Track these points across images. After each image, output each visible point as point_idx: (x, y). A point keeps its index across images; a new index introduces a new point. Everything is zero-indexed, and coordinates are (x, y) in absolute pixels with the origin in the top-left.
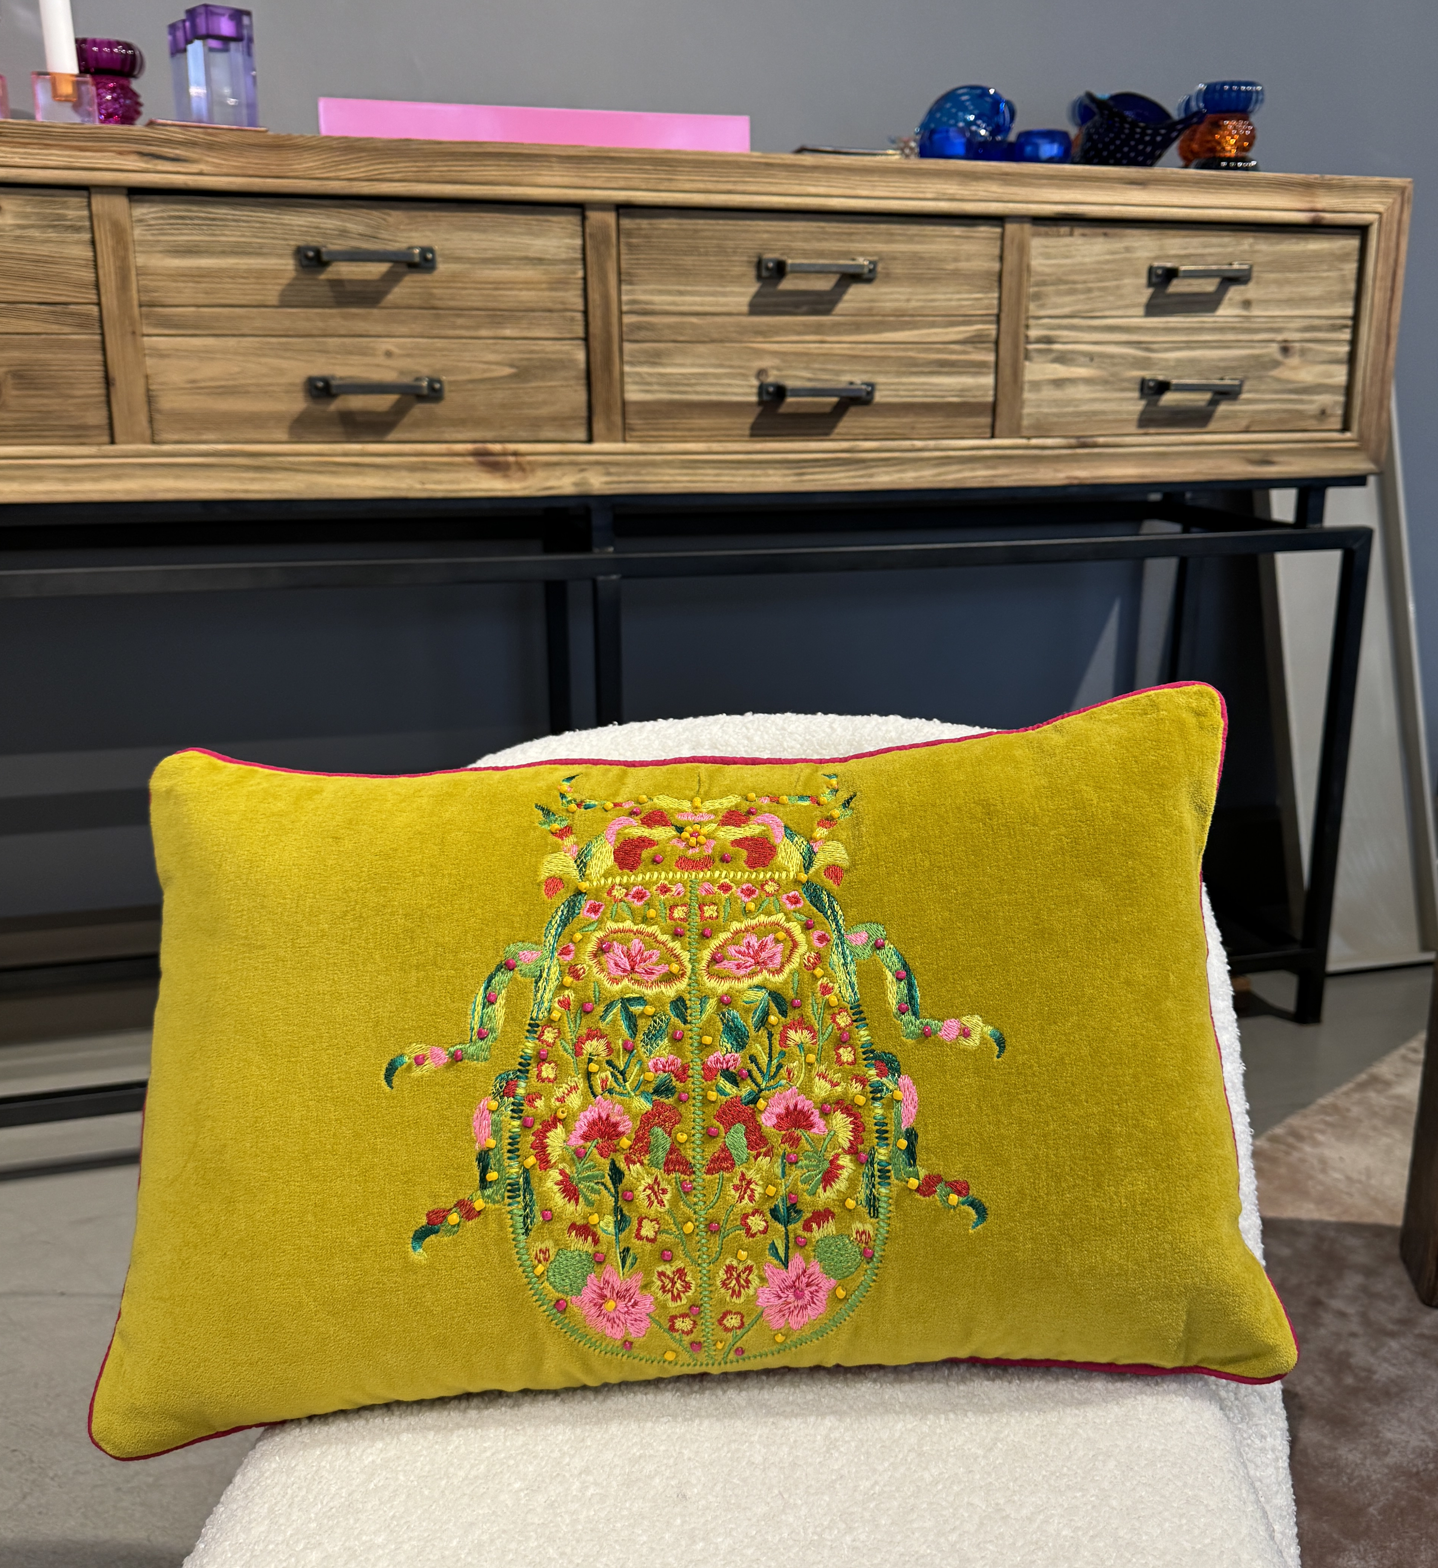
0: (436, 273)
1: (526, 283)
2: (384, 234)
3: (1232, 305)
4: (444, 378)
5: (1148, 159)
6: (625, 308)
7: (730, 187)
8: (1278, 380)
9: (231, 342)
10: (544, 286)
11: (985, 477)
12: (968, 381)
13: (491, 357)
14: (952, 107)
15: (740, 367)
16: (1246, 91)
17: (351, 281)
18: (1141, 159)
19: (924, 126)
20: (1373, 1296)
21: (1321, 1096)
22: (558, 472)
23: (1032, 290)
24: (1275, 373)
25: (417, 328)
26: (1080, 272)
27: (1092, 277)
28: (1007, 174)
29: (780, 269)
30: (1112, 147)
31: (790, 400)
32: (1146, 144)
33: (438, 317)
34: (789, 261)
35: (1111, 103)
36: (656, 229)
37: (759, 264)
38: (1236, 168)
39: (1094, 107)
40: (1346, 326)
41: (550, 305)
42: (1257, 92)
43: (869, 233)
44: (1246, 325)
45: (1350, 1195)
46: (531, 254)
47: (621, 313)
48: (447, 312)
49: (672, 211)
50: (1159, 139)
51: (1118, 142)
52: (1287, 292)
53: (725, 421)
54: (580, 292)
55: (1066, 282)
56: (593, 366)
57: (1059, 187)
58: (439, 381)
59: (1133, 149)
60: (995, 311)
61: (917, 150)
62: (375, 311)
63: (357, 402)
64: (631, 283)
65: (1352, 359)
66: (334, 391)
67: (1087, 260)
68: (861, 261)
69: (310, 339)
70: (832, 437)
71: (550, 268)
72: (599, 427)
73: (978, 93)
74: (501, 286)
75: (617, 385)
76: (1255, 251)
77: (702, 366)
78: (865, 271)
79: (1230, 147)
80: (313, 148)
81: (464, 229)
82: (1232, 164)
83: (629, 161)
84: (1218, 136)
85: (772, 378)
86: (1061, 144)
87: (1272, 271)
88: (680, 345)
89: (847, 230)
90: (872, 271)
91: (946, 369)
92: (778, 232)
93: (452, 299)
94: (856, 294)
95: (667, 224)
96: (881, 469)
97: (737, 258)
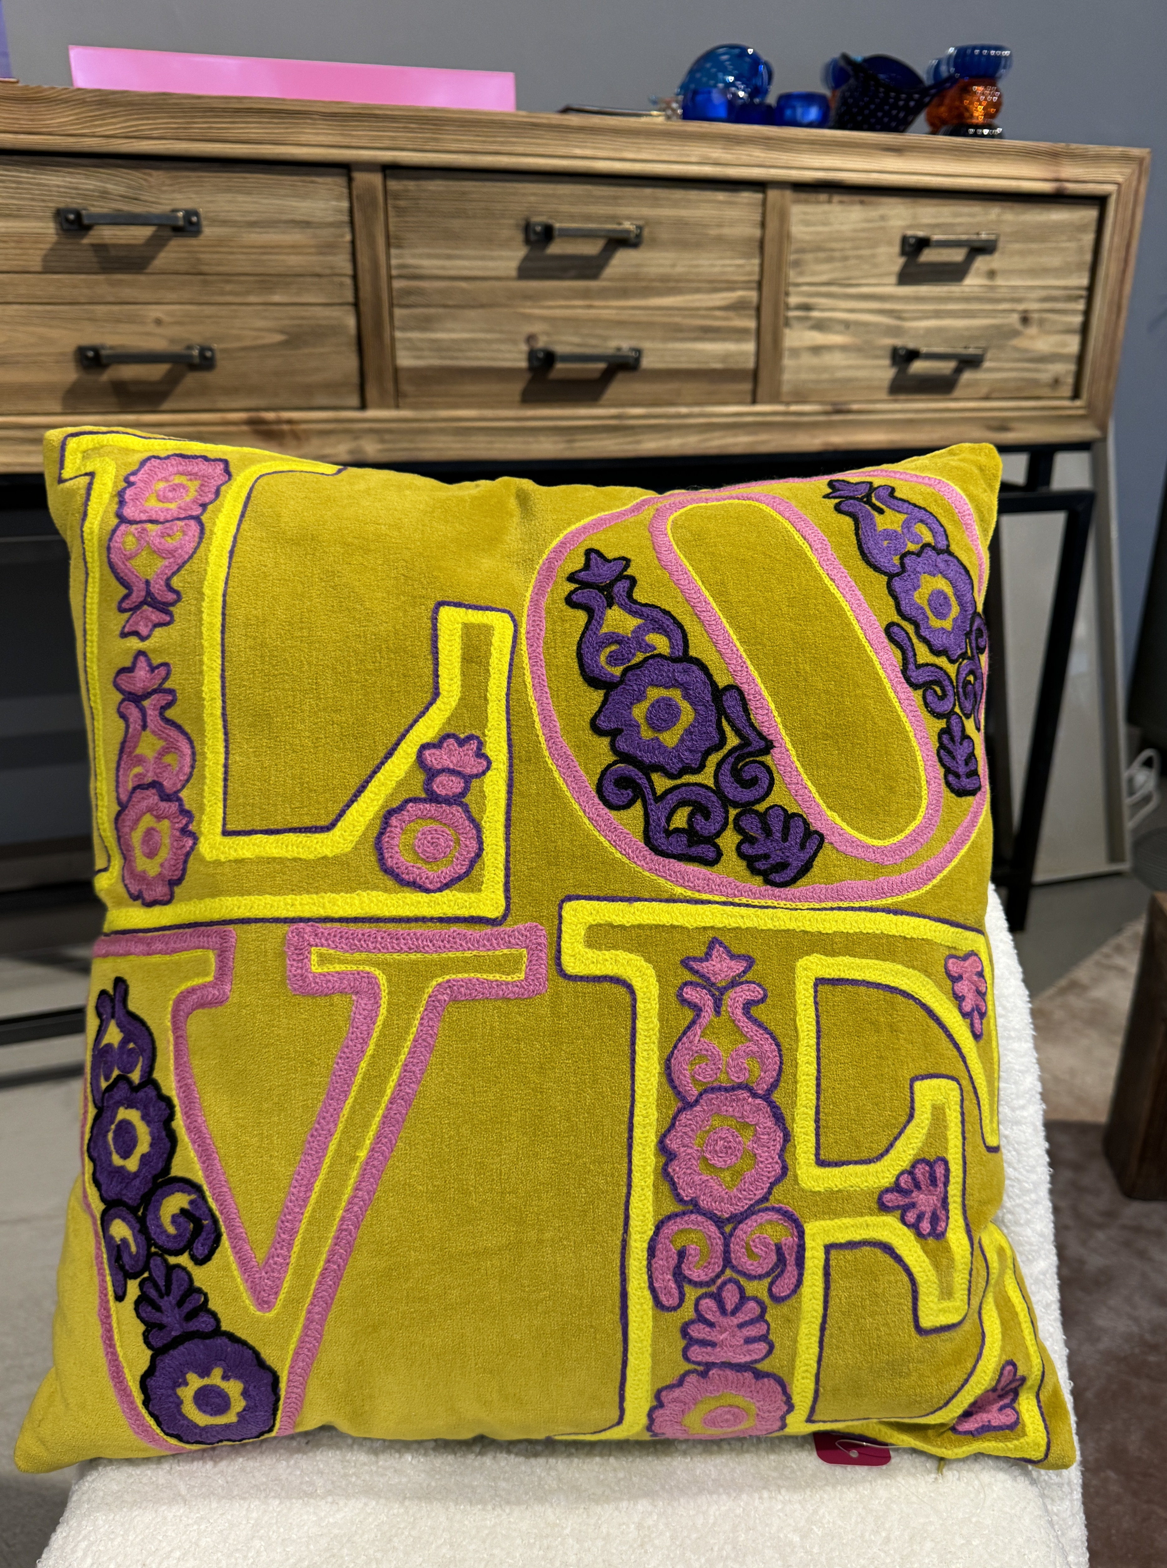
0: (202, 237)
1: (293, 247)
2: (147, 196)
3: (978, 275)
4: (215, 346)
5: (900, 125)
6: (394, 272)
7: (496, 147)
8: (1016, 349)
10: (313, 250)
11: (747, 442)
12: (731, 347)
13: (261, 324)
14: (712, 67)
15: (510, 332)
16: (996, 56)
17: (115, 246)
18: (894, 124)
19: (684, 87)
22: (333, 439)
23: (793, 257)
24: (1016, 342)
25: (186, 295)
26: (836, 240)
27: (848, 245)
28: (769, 138)
29: (548, 234)
30: (866, 112)
31: (559, 366)
32: (900, 109)
33: (205, 283)
34: (557, 225)
35: (867, 66)
36: (423, 191)
37: (527, 228)
38: (983, 136)
39: (849, 69)
40: (1081, 297)
41: (318, 270)
42: (1006, 57)
43: (634, 197)
44: (992, 295)
46: (298, 218)
47: (390, 277)
48: (215, 278)
49: (439, 173)
50: (912, 104)
51: (872, 107)
52: (1030, 262)
53: (495, 387)
54: (348, 256)
55: (823, 250)
56: (364, 332)
57: (819, 152)
58: (211, 350)
59: (887, 114)
60: (756, 277)
61: (680, 111)
62: (142, 278)
63: (128, 372)
64: (399, 247)
65: (1084, 330)
66: (104, 361)
67: (844, 228)
68: (627, 225)
69: (76, 307)
70: (601, 403)
71: (318, 231)
72: (372, 393)
73: (737, 52)
74: (269, 250)
75: (388, 350)
76: (999, 222)
77: (473, 331)
78: (632, 236)
79: (978, 113)
80: (66, 101)
81: (229, 190)
82: (979, 131)
83: (393, 118)
84: (966, 102)
85: (541, 343)
86: (820, 108)
87: (1017, 241)
88: (447, 310)
89: (612, 194)
90: (639, 236)
91: (710, 335)
92: (545, 195)
93: (219, 264)
94: (622, 260)
95: (434, 186)
96: (648, 436)
97: (505, 221)
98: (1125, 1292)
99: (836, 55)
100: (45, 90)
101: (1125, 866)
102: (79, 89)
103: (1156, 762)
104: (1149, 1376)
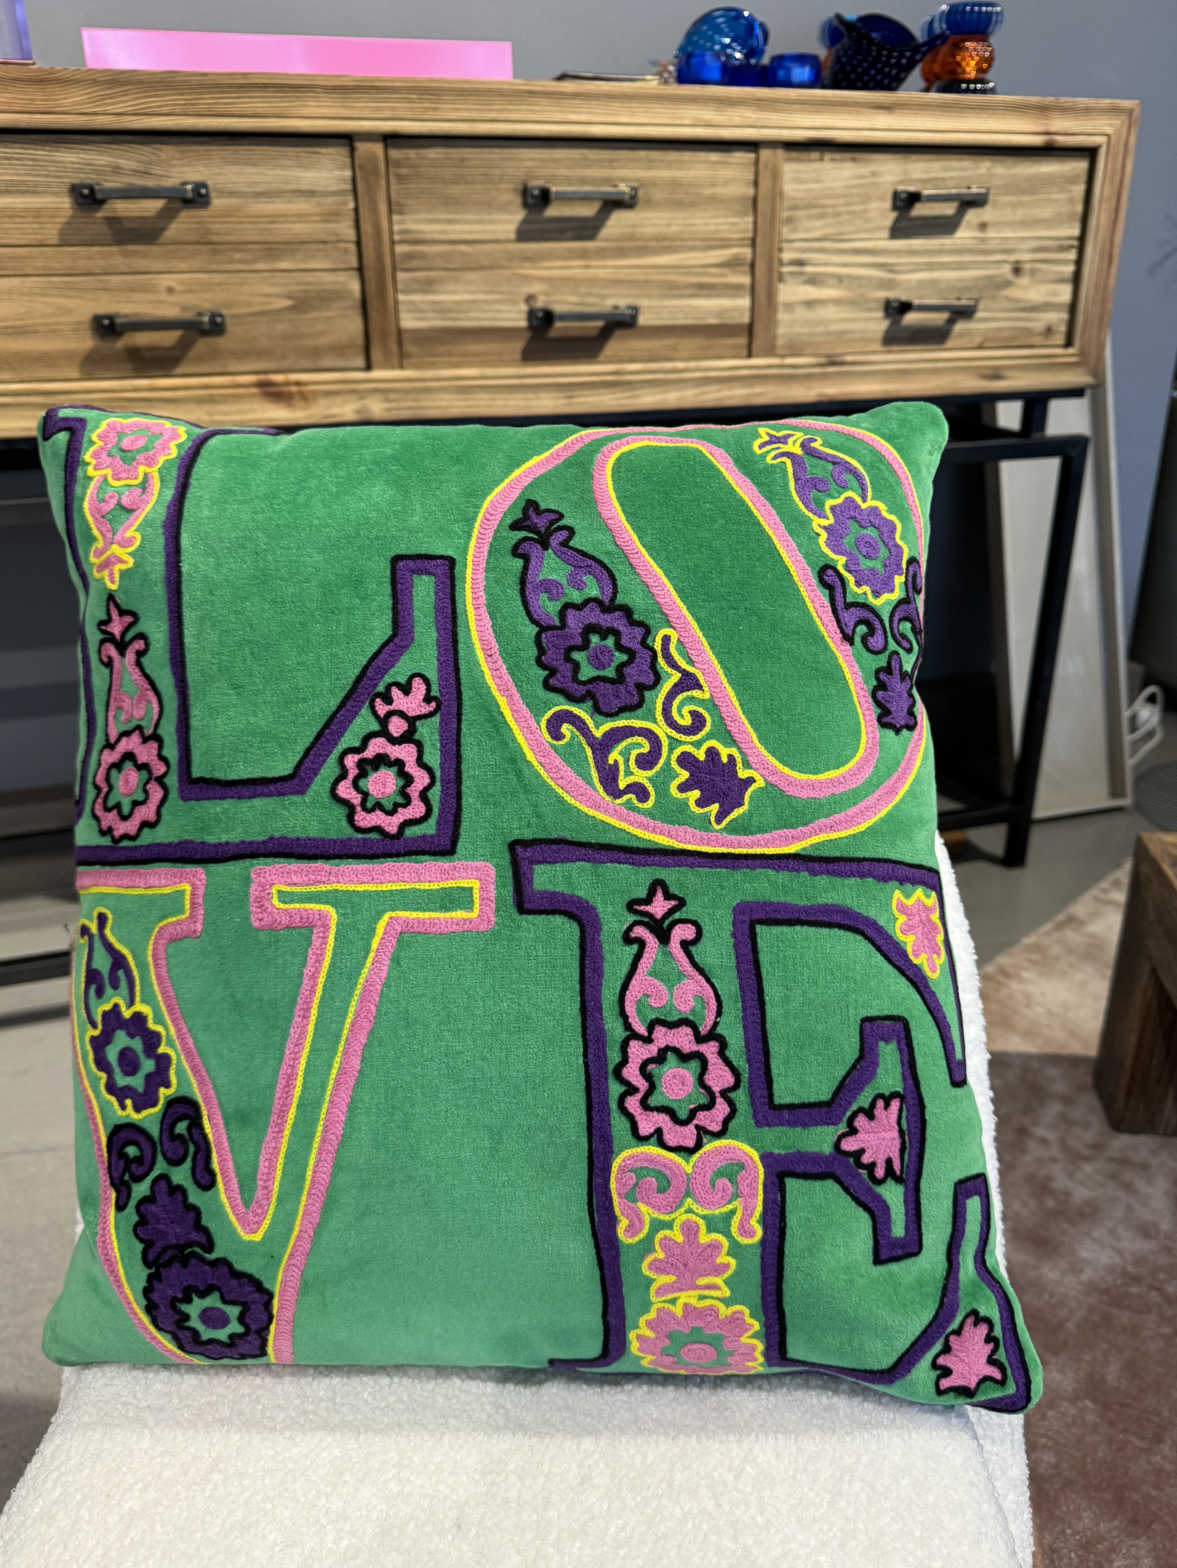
0: (211, 208)
1: (298, 215)
2: (155, 170)
3: (970, 227)
4: (225, 312)
5: (891, 83)
6: (397, 238)
7: (493, 115)
8: (1008, 299)
9: (15, 282)
10: (317, 218)
11: (742, 396)
12: (725, 302)
13: (270, 290)
14: (709, 29)
15: (510, 293)
16: (987, 12)
17: (128, 219)
18: (886, 81)
19: (682, 49)
20: (1068, 1122)
21: (1025, 935)
22: (339, 399)
23: (785, 214)
24: (1009, 292)
25: (197, 264)
26: (828, 197)
27: (840, 201)
28: (761, 99)
29: (545, 197)
30: (860, 70)
31: (558, 324)
32: (892, 67)
33: (215, 252)
34: (554, 189)
35: (859, 25)
36: (424, 159)
37: (525, 192)
38: (975, 91)
39: (842, 28)
40: (1072, 247)
41: (323, 237)
42: (997, 13)
43: (629, 160)
44: (983, 247)
45: (1050, 1028)
46: (304, 187)
47: (393, 243)
48: (224, 247)
49: (439, 141)
50: (904, 61)
51: (865, 65)
52: (1020, 214)
53: (496, 346)
54: (351, 223)
55: (815, 206)
56: (368, 296)
57: (809, 112)
58: (221, 316)
59: (879, 73)
60: (750, 235)
61: (675, 74)
62: (153, 248)
63: (142, 339)
64: (401, 213)
65: (1076, 279)
66: (118, 329)
67: (837, 184)
68: (624, 188)
69: (92, 278)
70: (599, 360)
71: (323, 200)
72: (377, 354)
73: (733, 15)
74: (276, 219)
75: (391, 313)
76: (991, 175)
77: (474, 292)
78: (627, 197)
79: (970, 69)
80: (77, 81)
81: (235, 163)
82: (971, 86)
83: (394, 90)
84: (958, 58)
85: (541, 303)
86: (812, 68)
87: (1006, 194)
88: (451, 273)
89: (608, 157)
90: (633, 197)
91: (705, 292)
92: (542, 160)
93: (228, 234)
94: (618, 221)
95: (434, 153)
96: (646, 391)
97: (503, 186)
98: (1109, 1224)
99: (831, 14)
100: (59, 71)
101: (1126, 802)
102: (91, 70)
103: (1160, 698)
104: (1129, 1307)
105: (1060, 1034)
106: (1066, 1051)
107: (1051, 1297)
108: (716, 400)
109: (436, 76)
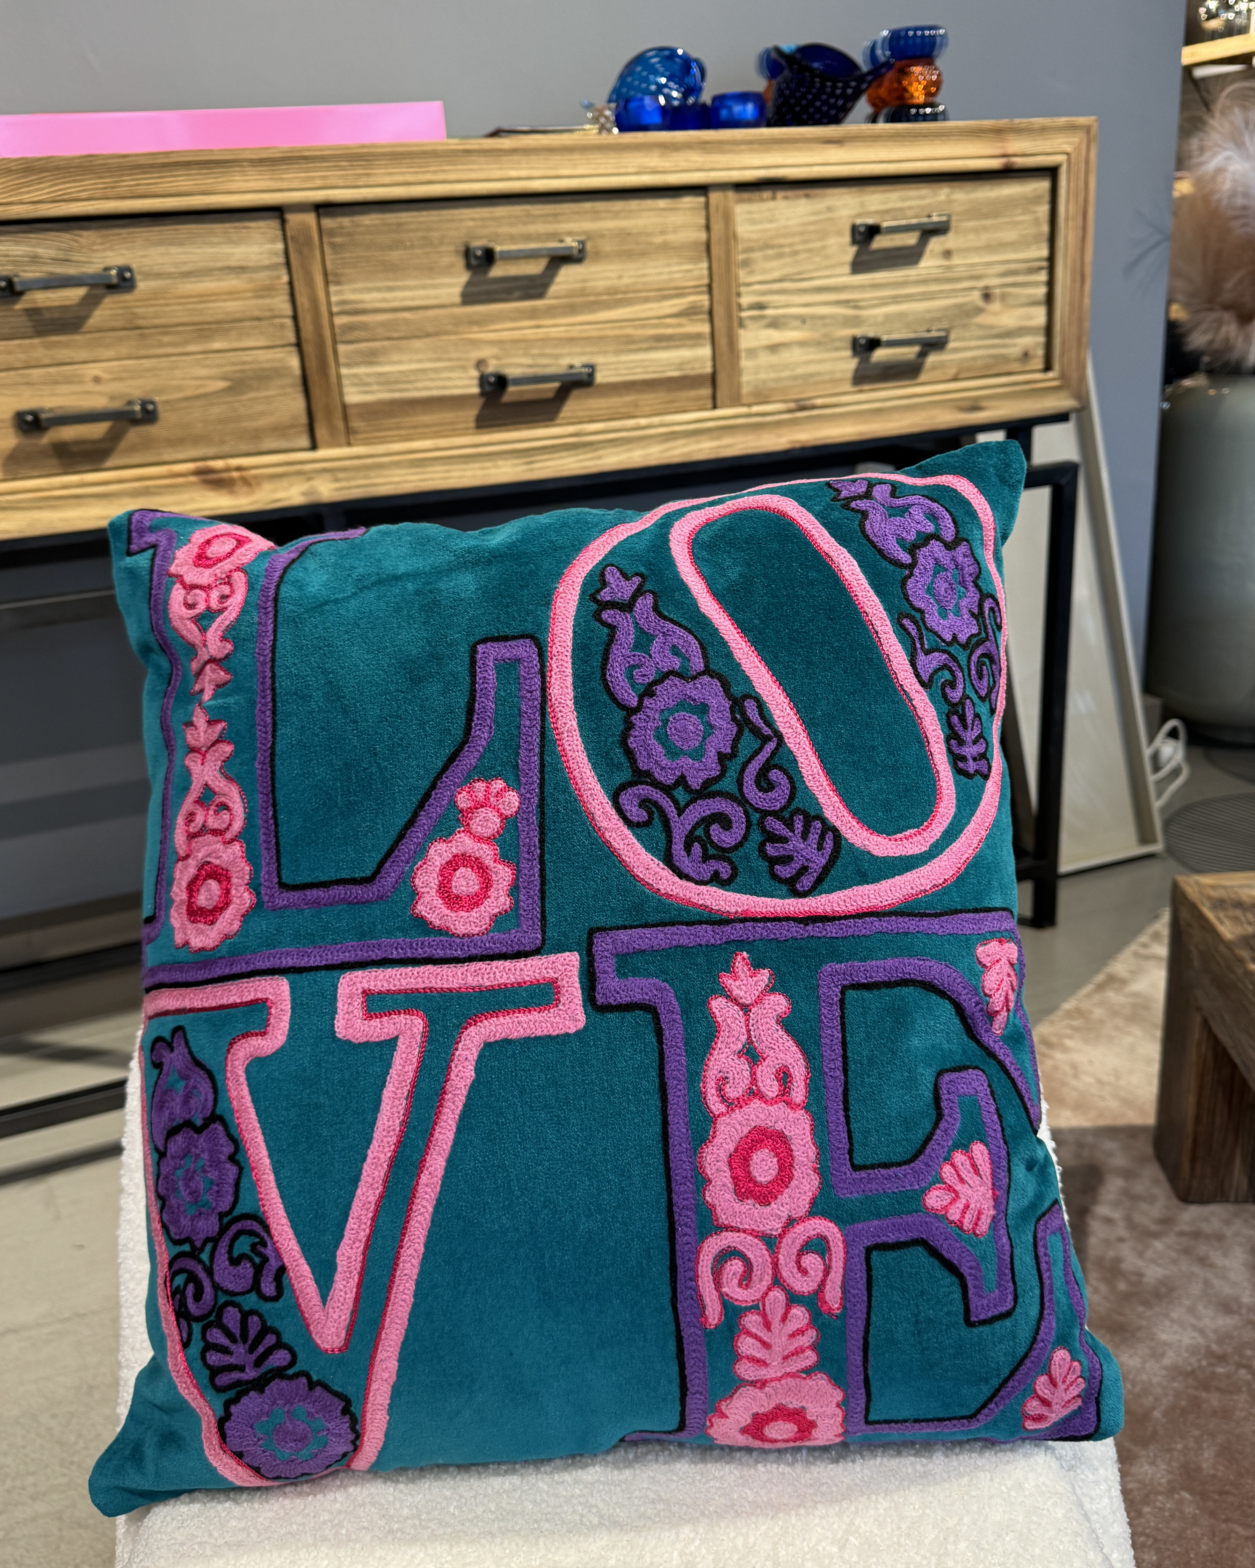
0: (136, 292)
1: (230, 293)
2: (76, 257)
3: (933, 255)
4: (157, 399)
5: (839, 116)
6: (335, 309)
7: (429, 177)
8: (981, 326)
10: (250, 294)
11: (711, 449)
12: (685, 353)
13: (203, 372)
14: (643, 70)
15: (459, 359)
16: (931, 36)
17: (49, 309)
18: (832, 115)
19: (616, 93)
20: (1134, 1198)
21: (1064, 1000)
22: (285, 483)
23: (741, 257)
24: (980, 319)
25: (124, 350)
26: (785, 236)
27: (797, 239)
28: (706, 143)
29: (489, 257)
30: (804, 102)
31: (511, 389)
32: (837, 97)
33: (143, 336)
34: (498, 248)
35: (798, 56)
36: (359, 226)
37: (468, 253)
38: (926, 117)
39: (783, 62)
40: (1041, 268)
41: (257, 313)
42: (941, 36)
43: (574, 213)
44: (949, 275)
45: (1103, 1098)
46: (233, 263)
47: (331, 314)
48: (152, 331)
49: (373, 207)
50: (850, 91)
51: (810, 97)
52: (986, 238)
53: (447, 416)
54: (287, 298)
55: (772, 247)
56: (309, 372)
57: (757, 151)
58: (152, 403)
59: (825, 103)
60: (706, 281)
61: (613, 118)
62: (77, 337)
63: (68, 433)
64: (338, 283)
65: (1050, 300)
66: (44, 424)
67: (790, 223)
68: (570, 242)
69: (12, 373)
70: (558, 422)
71: (255, 275)
72: (321, 432)
73: (668, 55)
74: (205, 298)
75: (335, 388)
76: (950, 202)
77: (420, 361)
78: (575, 252)
79: (919, 96)
81: (161, 243)
82: (921, 111)
83: (324, 159)
84: (906, 83)
85: (492, 367)
86: (756, 105)
87: (969, 220)
88: (395, 342)
89: (553, 212)
90: (582, 251)
91: (664, 344)
92: (483, 219)
93: (157, 316)
94: (567, 276)
95: (369, 220)
96: (609, 451)
97: (443, 249)
98: (1187, 1302)
99: (768, 46)
101: (1158, 847)
103: (1182, 733)
104: (1218, 1389)
105: (1113, 1104)
106: (1121, 1122)
107: (1134, 1386)
108: (682, 455)
109: (366, 141)
